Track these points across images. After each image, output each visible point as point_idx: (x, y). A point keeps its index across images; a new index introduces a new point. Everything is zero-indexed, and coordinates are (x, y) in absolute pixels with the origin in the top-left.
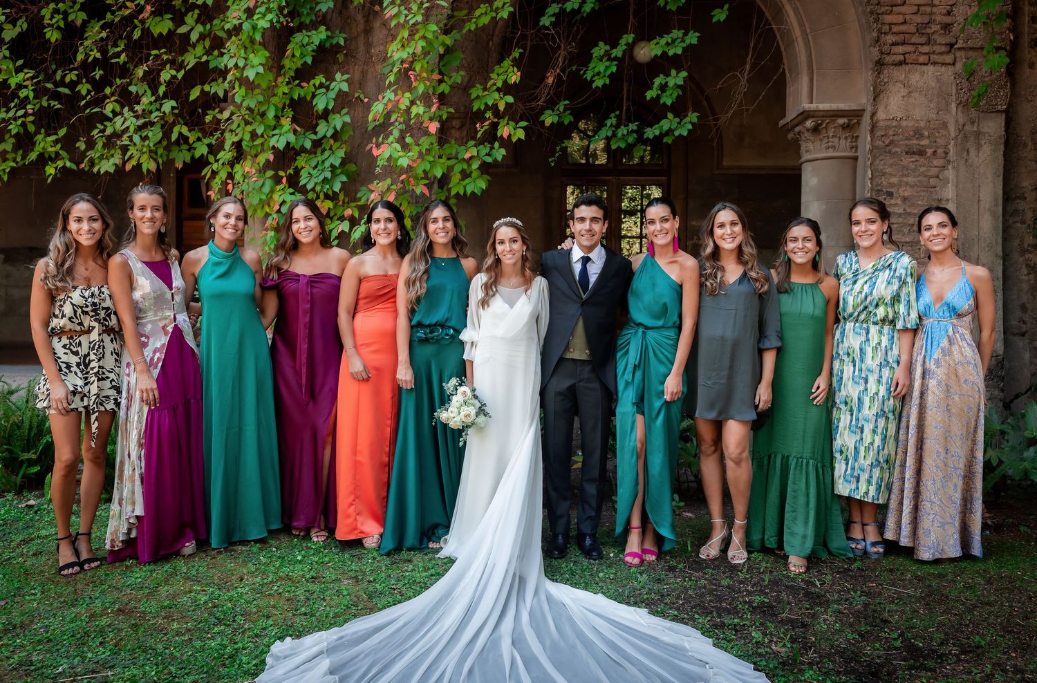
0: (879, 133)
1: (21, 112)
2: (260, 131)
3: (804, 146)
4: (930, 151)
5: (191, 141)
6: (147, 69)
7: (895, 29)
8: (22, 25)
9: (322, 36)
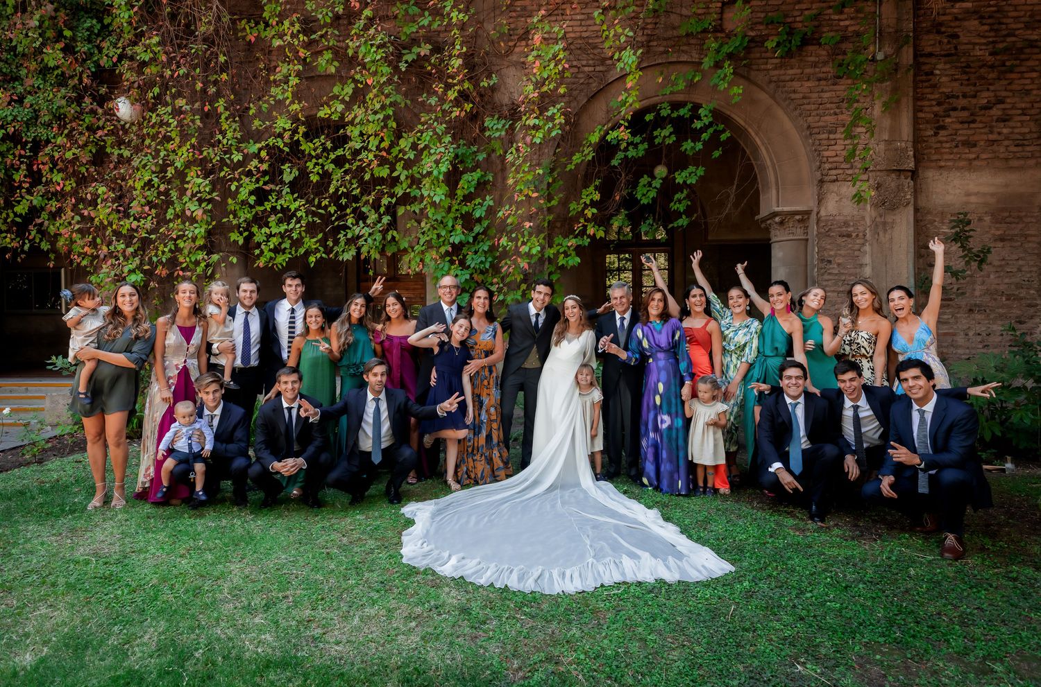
0: (822, 225)
1: (298, 226)
2: (443, 233)
3: (773, 233)
4: (854, 235)
7: (830, 160)
8: (296, 173)
9: (479, 175)
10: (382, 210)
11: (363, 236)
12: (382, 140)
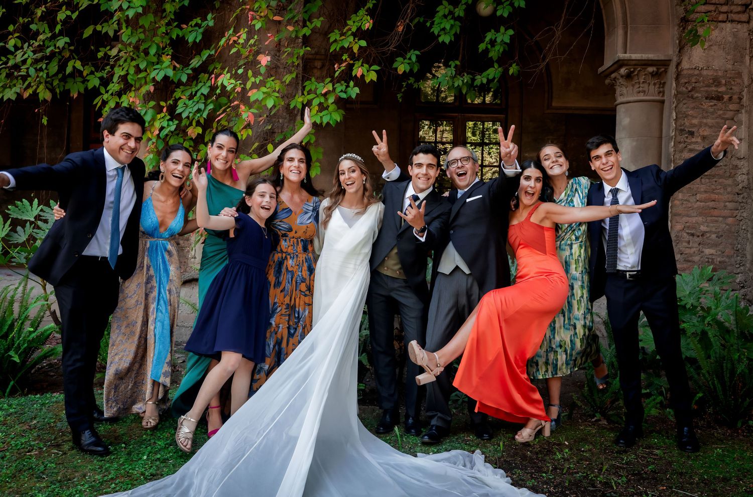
0: (683, 81)
3: (618, 90)
4: (726, 97)
5: (85, 74)
6: (44, 10)
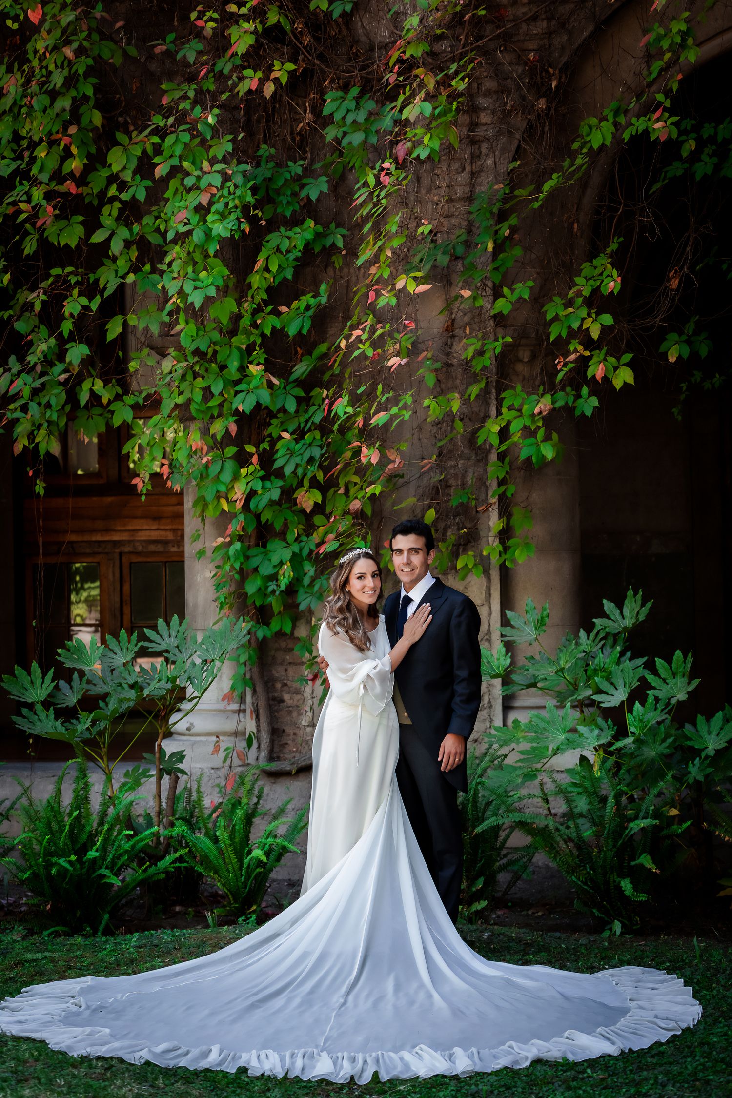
5: (105, 401)
6: (45, 298)
9: (309, 236)
10: (67, 327)
11: (18, 396)
12: (67, 154)
